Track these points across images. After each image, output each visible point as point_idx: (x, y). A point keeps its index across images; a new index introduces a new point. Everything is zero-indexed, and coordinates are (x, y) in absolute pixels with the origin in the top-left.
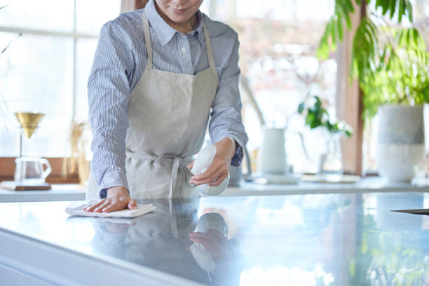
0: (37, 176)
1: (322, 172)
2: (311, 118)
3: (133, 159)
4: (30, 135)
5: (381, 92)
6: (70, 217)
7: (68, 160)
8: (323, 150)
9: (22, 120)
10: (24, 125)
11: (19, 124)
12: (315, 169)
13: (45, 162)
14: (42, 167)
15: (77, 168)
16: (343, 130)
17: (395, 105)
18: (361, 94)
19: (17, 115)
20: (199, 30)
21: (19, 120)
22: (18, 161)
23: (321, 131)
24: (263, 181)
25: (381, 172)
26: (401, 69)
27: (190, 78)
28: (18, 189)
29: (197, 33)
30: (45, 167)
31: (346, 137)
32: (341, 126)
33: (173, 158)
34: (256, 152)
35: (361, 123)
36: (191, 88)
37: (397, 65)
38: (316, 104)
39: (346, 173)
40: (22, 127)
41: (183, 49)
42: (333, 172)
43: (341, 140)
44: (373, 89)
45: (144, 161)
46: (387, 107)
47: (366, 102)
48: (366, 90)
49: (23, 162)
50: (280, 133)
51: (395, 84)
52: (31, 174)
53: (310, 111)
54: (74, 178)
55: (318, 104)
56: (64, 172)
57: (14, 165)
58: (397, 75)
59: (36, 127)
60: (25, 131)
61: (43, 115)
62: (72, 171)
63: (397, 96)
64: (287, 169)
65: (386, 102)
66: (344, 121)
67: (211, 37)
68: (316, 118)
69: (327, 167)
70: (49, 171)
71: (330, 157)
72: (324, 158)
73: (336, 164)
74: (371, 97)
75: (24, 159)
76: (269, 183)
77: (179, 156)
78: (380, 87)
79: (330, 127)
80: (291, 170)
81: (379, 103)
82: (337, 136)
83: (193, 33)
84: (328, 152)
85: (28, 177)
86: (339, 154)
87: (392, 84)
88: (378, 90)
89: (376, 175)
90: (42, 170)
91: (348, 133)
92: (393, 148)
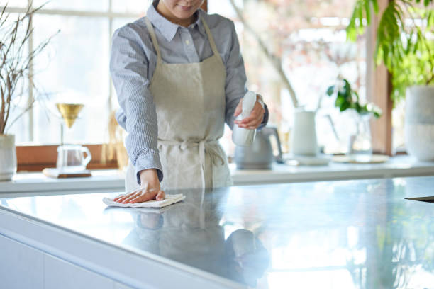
0: (77, 163)
1: (353, 152)
2: (341, 101)
3: (163, 147)
4: (70, 125)
5: (410, 73)
6: (107, 209)
7: (107, 146)
8: (353, 131)
9: (63, 111)
10: (65, 116)
11: (59, 115)
12: (345, 150)
13: (85, 149)
14: (82, 154)
15: (115, 155)
16: (371, 112)
17: (423, 86)
18: (390, 76)
19: (58, 106)
20: (198, 22)
21: (60, 111)
22: (60, 150)
23: (350, 113)
24: (294, 163)
25: (409, 150)
26: (429, 50)
27: (197, 66)
28: (61, 176)
29: (197, 26)
30: (85, 155)
31: (375, 118)
32: (369, 107)
33: (198, 142)
34: (287, 135)
35: (390, 104)
36: (199, 75)
37: (424, 47)
38: (345, 87)
39: (376, 153)
40: (63, 117)
41: (187, 42)
42: (362, 152)
43: (370, 121)
44: (402, 71)
45: (173, 146)
46: (415, 88)
47: (395, 82)
48: (395, 72)
49: (64, 151)
50: (311, 115)
51: (424, 65)
52: (72, 161)
53: (339, 94)
54: (113, 164)
55: (347, 86)
56: (103, 159)
57: (56, 154)
58: (424, 56)
59: (76, 117)
60: (66, 122)
61: (83, 106)
62: (111, 157)
63: (425, 77)
64: (317, 151)
65: (414, 83)
66: (372, 103)
67: (210, 28)
68: (346, 100)
69: (357, 146)
70: (89, 158)
71: (359, 137)
72: (353, 138)
73: (365, 144)
74: (400, 78)
75: (66, 148)
76: (300, 165)
77: (204, 139)
78: (408, 68)
79: (359, 109)
80: (322, 152)
81: (407, 84)
82: (366, 118)
83: (193, 26)
84: (358, 132)
85: (69, 164)
86: (368, 135)
87: (420, 65)
88: (407, 71)
89: (404, 153)
90: (83, 158)
91: (376, 115)
92: (421, 128)
